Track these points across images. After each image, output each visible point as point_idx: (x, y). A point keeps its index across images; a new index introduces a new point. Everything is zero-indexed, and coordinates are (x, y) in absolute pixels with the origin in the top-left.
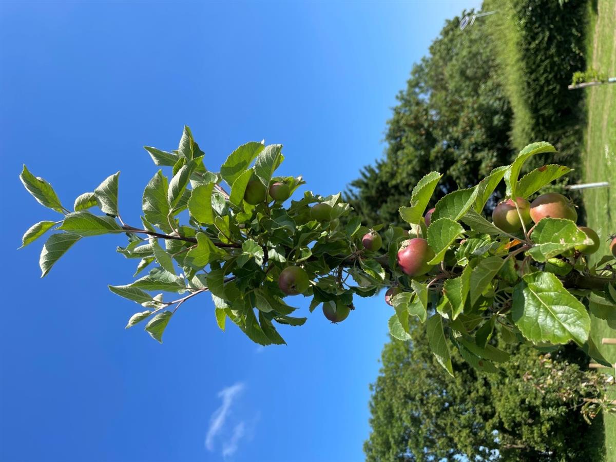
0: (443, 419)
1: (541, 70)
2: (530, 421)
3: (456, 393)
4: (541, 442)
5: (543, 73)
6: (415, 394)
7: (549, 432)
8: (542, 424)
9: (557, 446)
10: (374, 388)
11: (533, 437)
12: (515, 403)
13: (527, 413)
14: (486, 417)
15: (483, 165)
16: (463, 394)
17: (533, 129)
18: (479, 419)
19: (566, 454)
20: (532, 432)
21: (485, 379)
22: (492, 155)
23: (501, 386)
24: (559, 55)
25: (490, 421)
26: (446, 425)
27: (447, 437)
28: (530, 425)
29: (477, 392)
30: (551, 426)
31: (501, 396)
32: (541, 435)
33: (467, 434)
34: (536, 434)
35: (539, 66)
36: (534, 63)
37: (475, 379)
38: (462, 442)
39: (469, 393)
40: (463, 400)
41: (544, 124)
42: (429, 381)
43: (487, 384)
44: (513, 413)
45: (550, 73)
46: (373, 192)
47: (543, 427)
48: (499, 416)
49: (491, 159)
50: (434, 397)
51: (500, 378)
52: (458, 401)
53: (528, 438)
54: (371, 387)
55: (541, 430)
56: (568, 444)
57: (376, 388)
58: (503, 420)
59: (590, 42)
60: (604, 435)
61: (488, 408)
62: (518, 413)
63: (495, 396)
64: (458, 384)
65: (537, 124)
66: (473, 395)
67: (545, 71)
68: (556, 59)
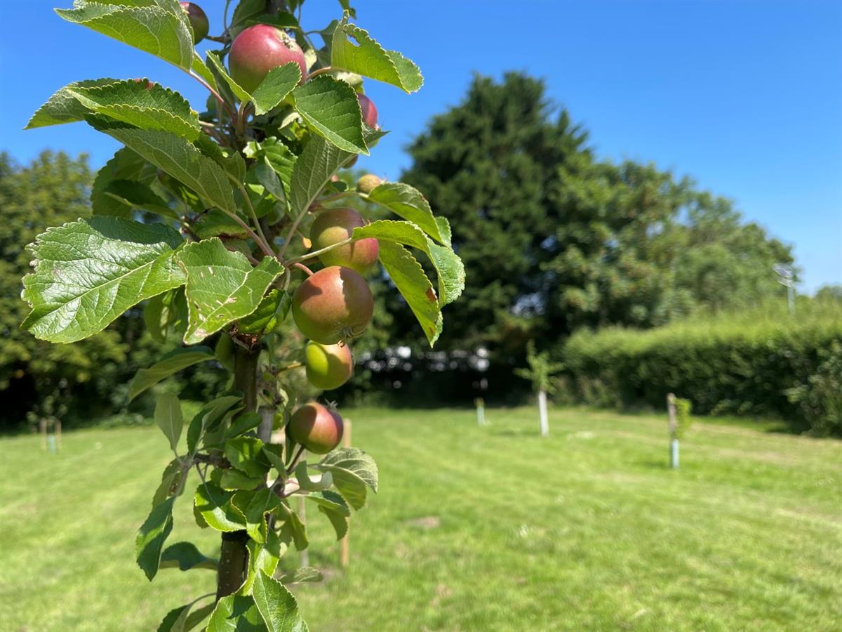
1: (700, 365)
5: (695, 367)
15: (577, 292)
17: (621, 355)
22: (591, 304)
24: (717, 386)
35: (706, 362)
41: (627, 367)
45: (694, 377)
49: (585, 302)
65: (628, 359)
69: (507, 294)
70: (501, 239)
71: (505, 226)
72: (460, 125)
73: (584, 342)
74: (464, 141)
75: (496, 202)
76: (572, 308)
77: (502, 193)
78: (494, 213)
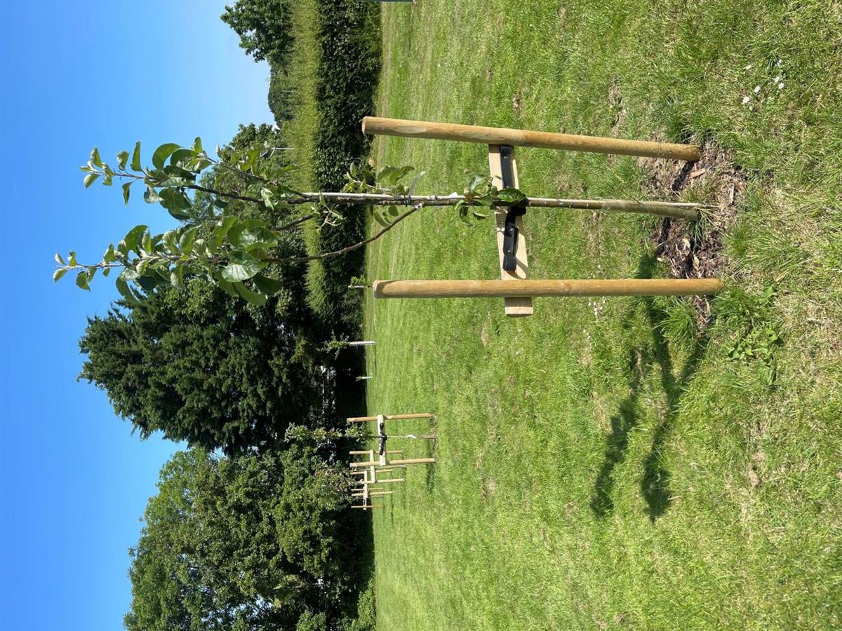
0: (225, 566)
1: (333, 238)
2: (311, 550)
3: (240, 536)
4: (321, 568)
5: (334, 242)
6: (195, 546)
7: (327, 558)
8: (321, 551)
9: (334, 571)
10: (136, 552)
11: (313, 566)
12: (298, 535)
13: (309, 543)
14: (269, 555)
15: (279, 304)
16: (247, 537)
17: (325, 279)
18: (263, 559)
19: (342, 578)
20: (313, 561)
21: (270, 517)
22: (288, 294)
23: (285, 522)
24: (347, 231)
25: (274, 558)
26: (228, 571)
27: (228, 584)
28: (311, 554)
29: (262, 532)
30: (329, 551)
31: (285, 531)
32: (321, 562)
33: (250, 575)
34: (316, 562)
35: (331, 235)
36: (328, 233)
37: (259, 519)
38: (245, 585)
39: (254, 534)
40: (247, 543)
41: (334, 277)
42: (210, 529)
43: (272, 522)
44: (296, 545)
45: (340, 242)
46: (153, 318)
47: (322, 554)
48: (283, 551)
49: (287, 298)
50: (216, 545)
51: (285, 513)
52: (242, 545)
53: (309, 567)
54: (132, 553)
55: (320, 557)
56: (344, 569)
57: (139, 552)
58: (286, 554)
59: (369, 228)
60: (374, 553)
61: (272, 546)
62: (301, 544)
63: (279, 533)
64: (242, 527)
65: (328, 276)
66: (257, 535)
67: (336, 240)
68: (344, 234)
69: (277, 354)
70: (233, 359)
71: (223, 355)
72: (130, 391)
73: (316, 300)
74: (147, 386)
75: (202, 362)
76: (290, 308)
77: (194, 357)
78: (211, 363)
